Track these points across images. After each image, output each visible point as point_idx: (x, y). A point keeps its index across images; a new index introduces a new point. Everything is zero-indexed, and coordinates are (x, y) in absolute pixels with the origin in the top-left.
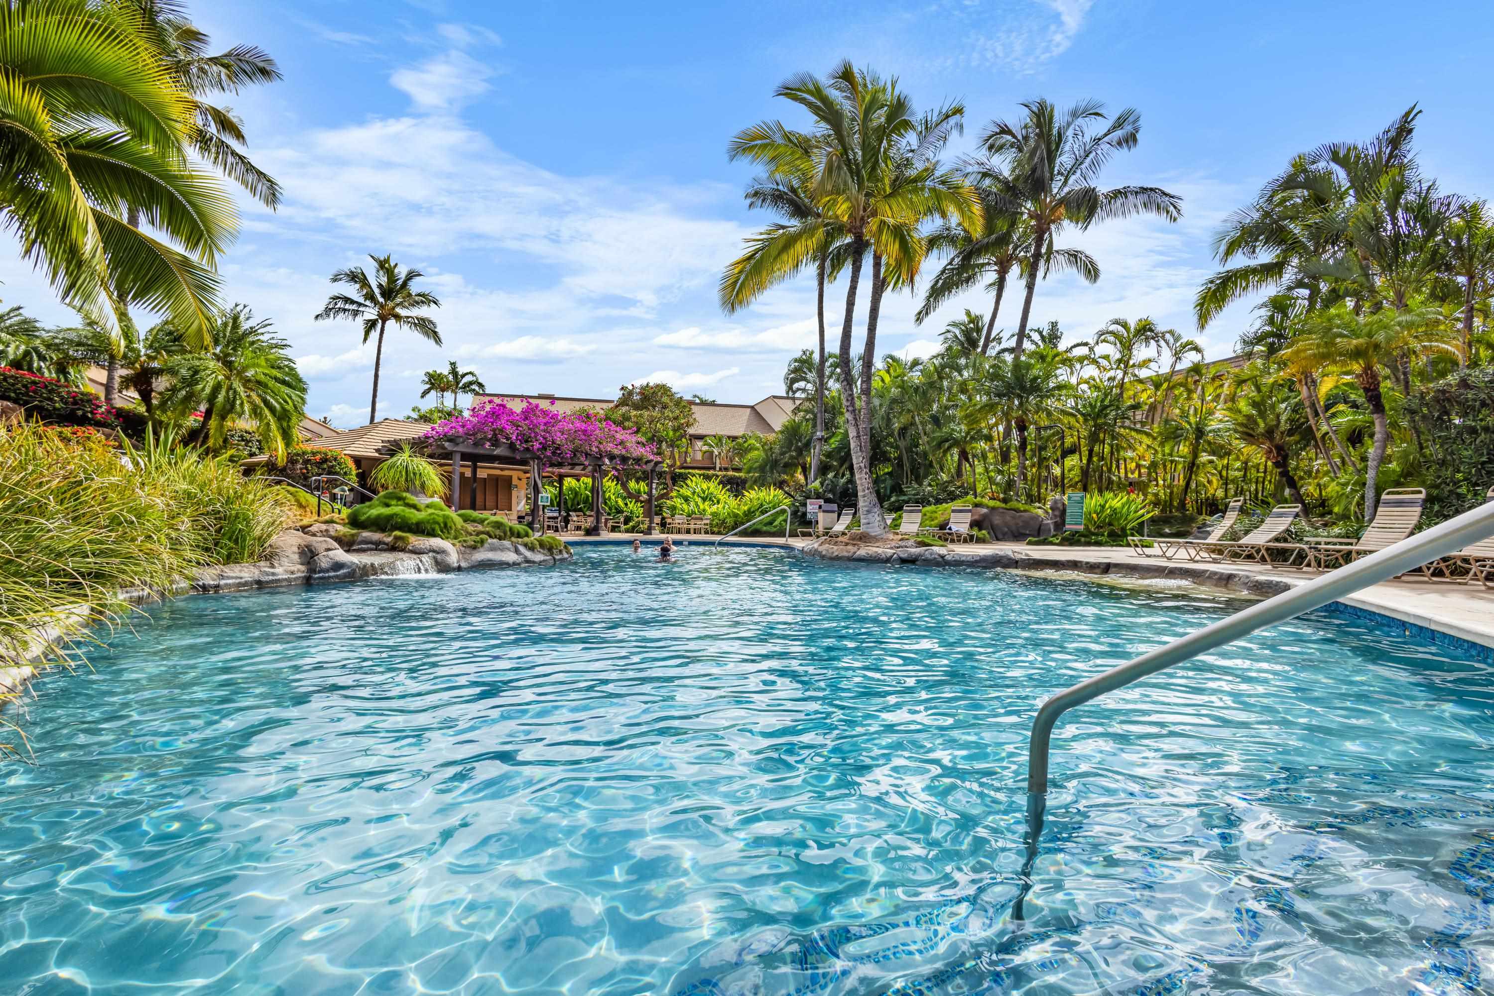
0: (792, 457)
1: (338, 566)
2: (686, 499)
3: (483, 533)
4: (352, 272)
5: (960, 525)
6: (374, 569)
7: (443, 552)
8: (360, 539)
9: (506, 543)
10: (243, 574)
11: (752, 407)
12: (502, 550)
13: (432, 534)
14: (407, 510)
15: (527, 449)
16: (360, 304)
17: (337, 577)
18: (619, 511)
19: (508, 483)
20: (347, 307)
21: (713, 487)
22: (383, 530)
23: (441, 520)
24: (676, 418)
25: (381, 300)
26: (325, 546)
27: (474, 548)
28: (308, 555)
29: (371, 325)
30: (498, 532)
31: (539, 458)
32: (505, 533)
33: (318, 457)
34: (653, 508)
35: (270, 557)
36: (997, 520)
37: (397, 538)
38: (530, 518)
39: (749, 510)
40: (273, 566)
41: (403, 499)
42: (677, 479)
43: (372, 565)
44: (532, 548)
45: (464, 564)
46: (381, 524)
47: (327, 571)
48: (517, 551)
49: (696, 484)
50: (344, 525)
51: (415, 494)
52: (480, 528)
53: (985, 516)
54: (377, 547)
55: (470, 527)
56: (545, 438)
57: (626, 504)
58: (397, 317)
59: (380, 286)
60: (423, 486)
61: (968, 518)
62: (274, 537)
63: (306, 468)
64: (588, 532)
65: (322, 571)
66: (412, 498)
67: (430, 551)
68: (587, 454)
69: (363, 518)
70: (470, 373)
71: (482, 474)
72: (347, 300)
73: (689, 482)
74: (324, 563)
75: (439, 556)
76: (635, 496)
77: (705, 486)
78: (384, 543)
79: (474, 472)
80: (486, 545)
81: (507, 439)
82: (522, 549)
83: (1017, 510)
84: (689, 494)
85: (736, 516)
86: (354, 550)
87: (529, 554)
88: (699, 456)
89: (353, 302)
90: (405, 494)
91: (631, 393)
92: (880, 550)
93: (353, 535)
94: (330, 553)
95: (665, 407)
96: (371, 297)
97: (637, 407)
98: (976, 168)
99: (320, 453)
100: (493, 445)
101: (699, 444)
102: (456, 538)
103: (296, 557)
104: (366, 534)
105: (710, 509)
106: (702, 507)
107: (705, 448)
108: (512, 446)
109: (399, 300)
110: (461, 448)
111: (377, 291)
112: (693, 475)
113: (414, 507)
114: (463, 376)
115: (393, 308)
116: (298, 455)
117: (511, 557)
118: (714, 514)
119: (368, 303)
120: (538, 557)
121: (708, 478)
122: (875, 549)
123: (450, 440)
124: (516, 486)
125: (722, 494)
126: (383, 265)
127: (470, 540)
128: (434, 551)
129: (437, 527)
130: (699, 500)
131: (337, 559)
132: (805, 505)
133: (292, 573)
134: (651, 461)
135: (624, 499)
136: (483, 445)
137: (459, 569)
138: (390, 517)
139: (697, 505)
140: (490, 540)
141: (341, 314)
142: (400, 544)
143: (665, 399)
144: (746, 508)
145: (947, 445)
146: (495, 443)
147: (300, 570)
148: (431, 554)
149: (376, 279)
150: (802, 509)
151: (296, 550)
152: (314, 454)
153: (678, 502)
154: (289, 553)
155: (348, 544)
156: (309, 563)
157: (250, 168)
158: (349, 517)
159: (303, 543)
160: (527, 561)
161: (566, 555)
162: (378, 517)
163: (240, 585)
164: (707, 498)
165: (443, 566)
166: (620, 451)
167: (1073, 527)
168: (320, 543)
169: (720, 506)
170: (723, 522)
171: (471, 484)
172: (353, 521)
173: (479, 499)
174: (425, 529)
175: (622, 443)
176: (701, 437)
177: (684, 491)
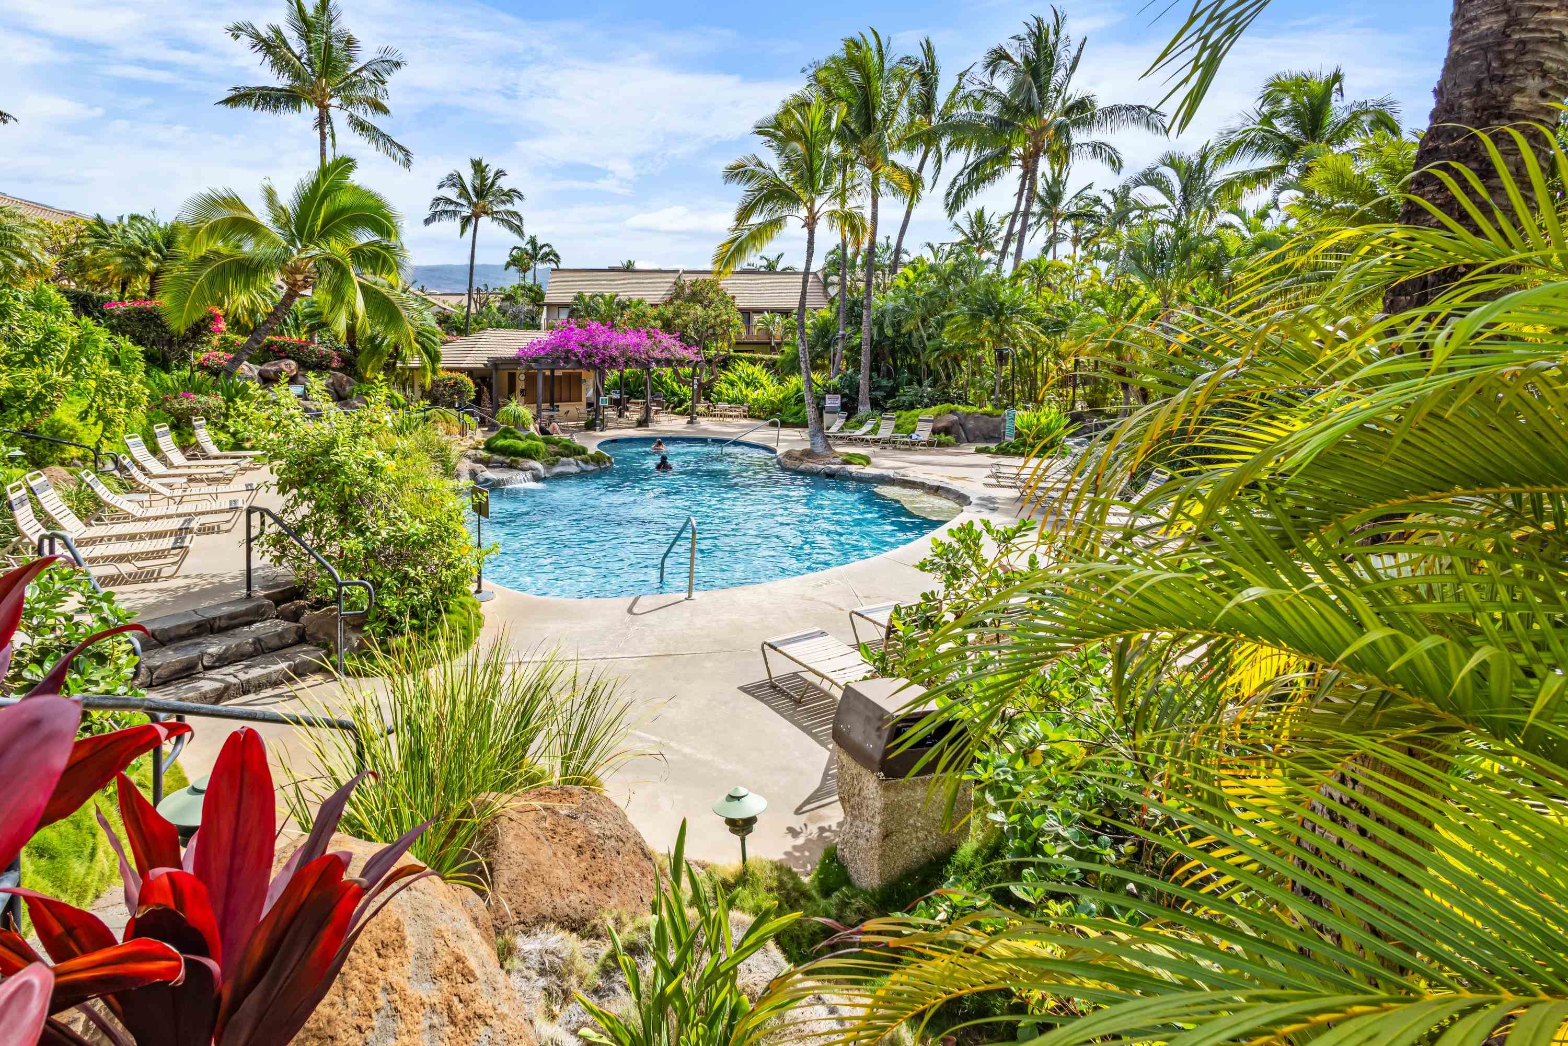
1: (487, 480)
2: (732, 384)
3: (559, 453)
4: (452, 176)
5: (923, 433)
6: (503, 482)
7: (536, 469)
8: (492, 460)
9: (571, 459)
12: (568, 465)
13: (530, 457)
14: (517, 441)
16: (457, 204)
17: (488, 487)
18: (674, 394)
19: (579, 380)
20: (448, 208)
21: (757, 371)
22: (505, 455)
23: (535, 447)
25: (475, 199)
27: (553, 465)
28: (473, 474)
29: (466, 221)
30: (568, 452)
31: (599, 368)
32: (571, 452)
33: (452, 382)
34: (705, 391)
36: (971, 424)
37: (512, 461)
39: (786, 397)
41: (515, 434)
42: (725, 363)
43: (503, 479)
44: (586, 462)
45: (547, 476)
46: (504, 451)
47: (483, 483)
48: (577, 465)
49: (743, 368)
50: (483, 450)
51: (521, 430)
52: (556, 449)
53: (954, 423)
54: (502, 465)
55: (551, 449)
56: (603, 353)
58: (488, 214)
59: (474, 188)
61: (932, 426)
64: (640, 424)
65: (481, 483)
66: (519, 434)
67: (530, 469)
69: (493, 445)
70: (547, 244)
72: (448, 201)
73: (736, 366)
74: (480, 479)
75: (534, 472)
76: (688, 381)
77: (750, 371)
78: (506, 463)
79: (552, 373)
80: (560, 462)
81: (576, 356)
82: (580, 463)
84: (735, 378)
85: (772, 403)
86: (491, 468)
87: (583, 466)
89: (452, 203)
90: (515, 431)
92: (814, 466)
93: (489, 457)
94: (482, 473)
96: (466, 196)
97: (687, 301)
99: (453, 378)
100: (565, 362)
101: (756, 318)
102: (543, 458)
103: (468, 476)
104: (496, 457)
105: (752, 395)
106: (745, 392)
107: (762, 324)
108: (579, 362)
109: (490, 198)
112: (741, 359)
113: (521, 439)
114: (541, 247)
115: (485, 206)
117: (574, 469)
118: (756, 400)
119: (464, 202)
120: (591, 468)
121: (753, 362)
122: (812, 465)
123: (535, 361)
124: (585, 380)
125: (765, 378)
126: (478, 166)
127: (551, 459)
128: (532, 469)
129: (533, 452)
130: (743, 386)
131: (486, 476)
132: (824, 399)
134: (693, 360)
136: (559, 363)
137: (546, 479)
138: (508, 447)
139: (741, 391)
140: (562, 459)
141: (444, 216)
142: (514, 464)
144: (783, 395)
146: (567, 361)
148: (530, 471)
149: (468, 176)
151: (468, 472)
152: (449, 380)
153: (724, 386)
154: (465, 473)
155: (486, 463)
156: (474, 479)
158: (485, 444)
159: (470, 468)
160: (583, 471)
161: (608, 465)
162: (502, 446)
164: (751, 383)
165: (537, 478)
166: (665, 355)
167: (1010, 439)
168: (479, 467)
169: (760, 391)
170: (761, 408)
171: (551, 381)
172: (489, 447)
173: (556, 396)
174: (527, 454)
175: (666, 349)
176: (760, 311)
177: (731, 376)
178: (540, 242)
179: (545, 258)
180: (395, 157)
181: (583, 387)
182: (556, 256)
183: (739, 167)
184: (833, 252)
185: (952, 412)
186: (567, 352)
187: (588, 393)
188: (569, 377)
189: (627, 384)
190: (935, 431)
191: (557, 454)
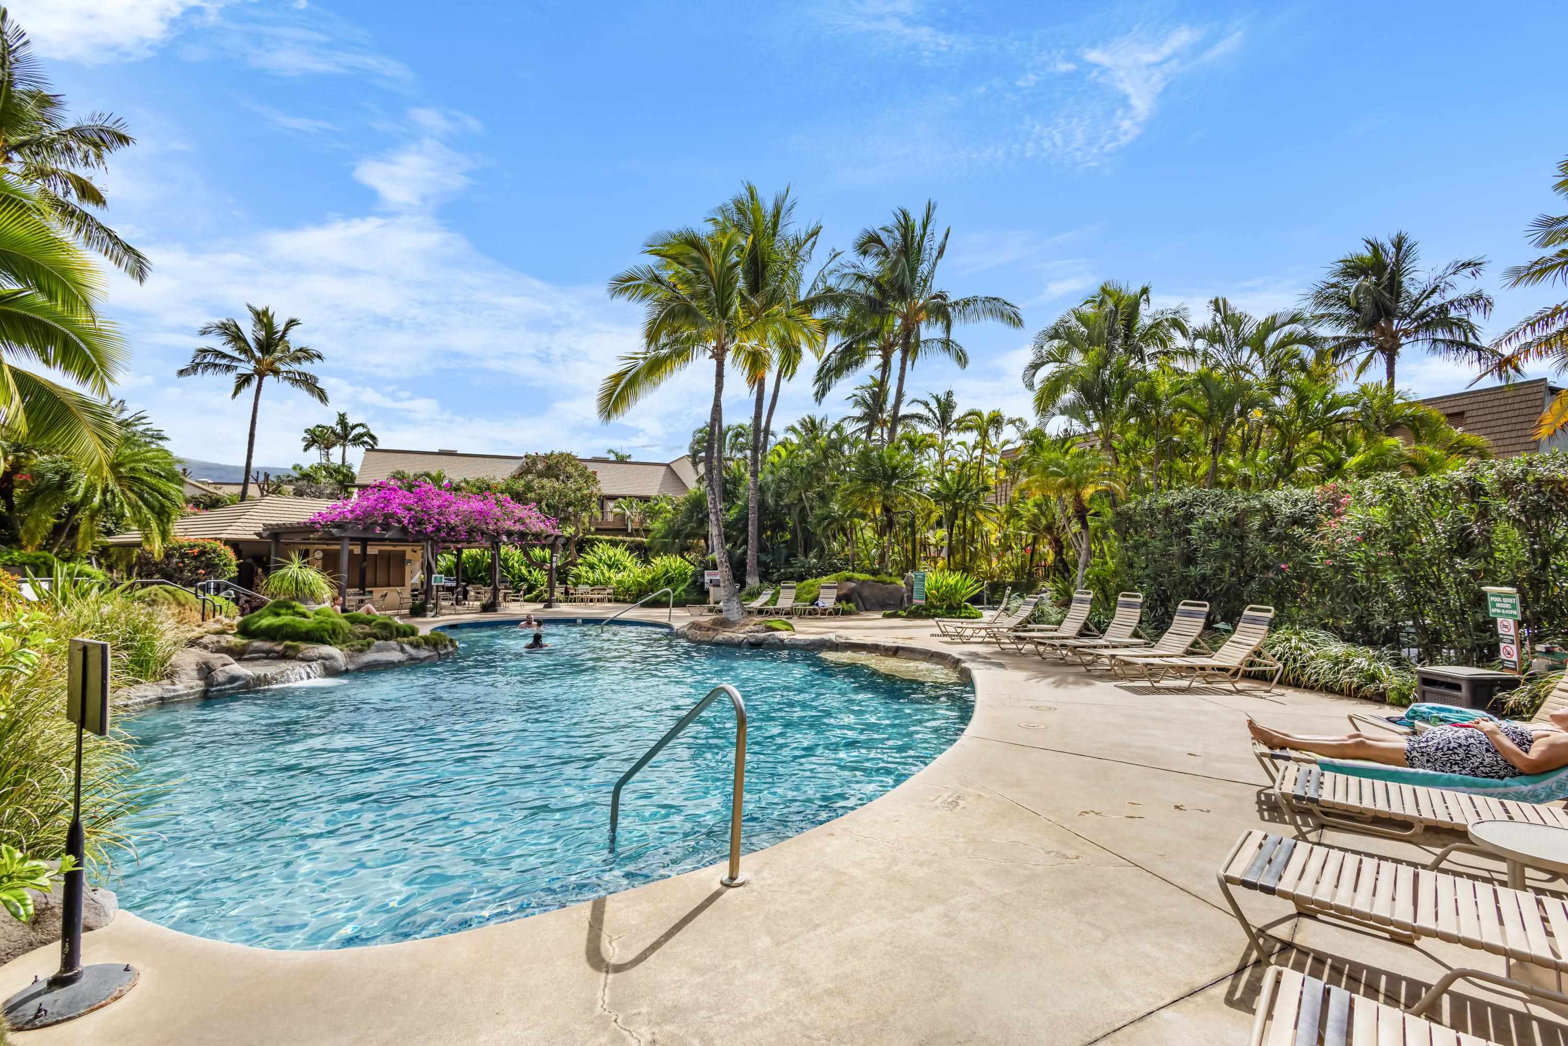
0: (692, 528)
1: (233, 679)
2: (592, 567)
3: (370, 635)
4: (223, 324)
5: (828, 600)
6: (266, 680)
7: (331, 658)
8: (251, 648)
9: (392, 643)
10: (147, 693)
11: (668, 465)
12: (388, 650)
13: (322, 641)
14: (298, 619)
15: (420, 531)
16: (233, 359)
17: (232, 688)
18: (523, 579)
19: (401, 560)
20: (218, 361)
21: (619, 553)
22: (273, 639)
23: (329, 627)
24: (579, 489)
25: (258, 354)
26: (222, 662)
27: (361, 651)
28: (206, 671)
29: (244, 380)
30: (385, 633)
31: (432, 539)
32: (391, 633)
33: (196, 550)
34: (561, 575)
35: (171, 676)
36: (866, 592)
37: (287, 647)
38: (423, 597)
39: (653, 578)
40: (173, 684)
41: (293, 607)
42: (582, 545)
43: (265, 675)
44: (416, 646)
45: (351, 667)
46: (271, 634)
47: (224, 684)
48: (402, 650)
49: (604, 551)
50: (234, 635)
51: (304, 601)
52: (367, 629)
53: (853, 590)
54: (269, 656)
55: (358, 629)
56: (438, 521)
57: (530, 572)
58: (276, 372)
59: (258, 341)
60: (312, 593)
61: (834, 593)
62: (174, 658)
63: (183, 562)
64: (486, 608)
65: (219, 684)
66: (302, 608)
67: (319, 658)
68: (483, 533)
69: (254, 627)
70: (361, 425)
71: (372, 550)
72: (217, 354)
73: (595, 549)
74: (221, 677)
75: (327, 663)
76: (540, 564)
77: (611, 553)
78: (275, 652)
79: (364, 550)
80: (373, 648)
81: (399, 522)
82: (407, 647)
83: (884, 583)
84: (596, 561)
85: (640, 584)
86: (246, 660)
87: (413, 652)
88: (610, 518)
89: (224, 356)
90: (294, 603)
91: (534, 462)
92: (733, 635)
93: (244, 645)
94: (226, 668)
95: (569, 477)
96: (246, 350)
97: (540, 475)
98: (852, 270)
99: (198, 545)
100: (383, 529)
101: (611, 504)
102: (344, 642)
103: (195, 674)
104: (257, 644)
105: (615, 576)
106: (607, 575)
107: (618, 510)
108: (404, 529)
109: (278, 354)
110: (350, 534)
111: (253, 344)
112: (601, 542)
113: (304, 615)
114: (353, 428)
115: (273, 363)
116: (174, 549)
117: (398, 656)
118: (620, 582)
119: (242, 357)
120: (423, 653)
121: (614, 544)
122: (730, 634)
123: (338, 526)
124: (410, 561)
125: (628, 560)
126: (262, 316)
127: (357, 644)
128: (323, 658)
129: (326, 634)
130: (605, 569)
131: (233, 673)
132: (703, 576)
133: (192, 688)
134: (551, 535)
135: (527, 566)
136: (374, 530)
137: (347, 671)
138: (280, 628)
139: (603, 574)
140: (377, 643)
141: (210, 371)
142: (290, 652)
143: (570, 469)
144: (650, 577)
145: (826, 522)
146: (386, 527)
147: (199, 685)
148: (320, 661)
149: (249, 329)
150: (700, 580)
151: (194, 667)
152: (191, 547)
153: (583, 570)
154: (188, 670)
155: (239, 654)
156: (206, 678)
157: (116, 241)
158: (239, 625)
159: (201, 661)
160: (412, 658)
161: (450, 649)
162: (269, 627)
163: (146, 702)
164: (613, 565)
165: (331, 672)
166: (518, 527)
167: (918, 601)
168: (217, 659)
169: (625, 574)
170: (628, 590)
171: (360, 563)
172: (244, 631)
173: (369, 577)
174: (314, 637)
175: (520, 520)
176: (613, 498)
177: (591, 558)
178: (351, 421)
179: (357, 440)
180: (119, 262)
181: (408, 568)
182: (373, 438)
183: (631, 279)
184: (700, 431)
185: (849, 579)
186: (386, 517)
187: (416, 577)
188: (387, 557)
189: (465, 570)
190: (839, 599)
191: (366, 636)
